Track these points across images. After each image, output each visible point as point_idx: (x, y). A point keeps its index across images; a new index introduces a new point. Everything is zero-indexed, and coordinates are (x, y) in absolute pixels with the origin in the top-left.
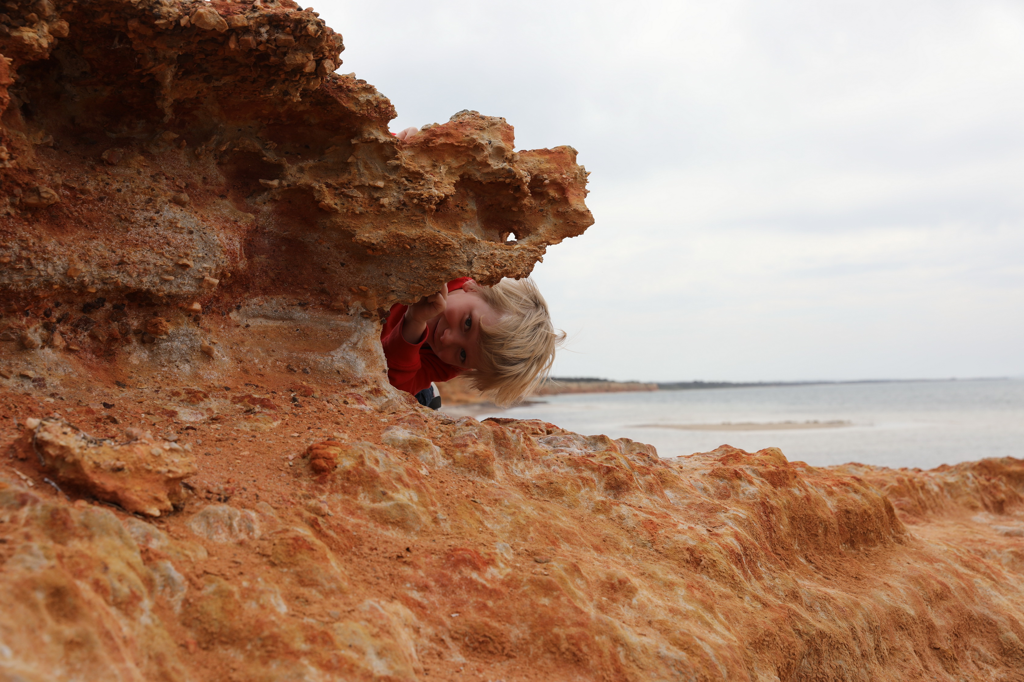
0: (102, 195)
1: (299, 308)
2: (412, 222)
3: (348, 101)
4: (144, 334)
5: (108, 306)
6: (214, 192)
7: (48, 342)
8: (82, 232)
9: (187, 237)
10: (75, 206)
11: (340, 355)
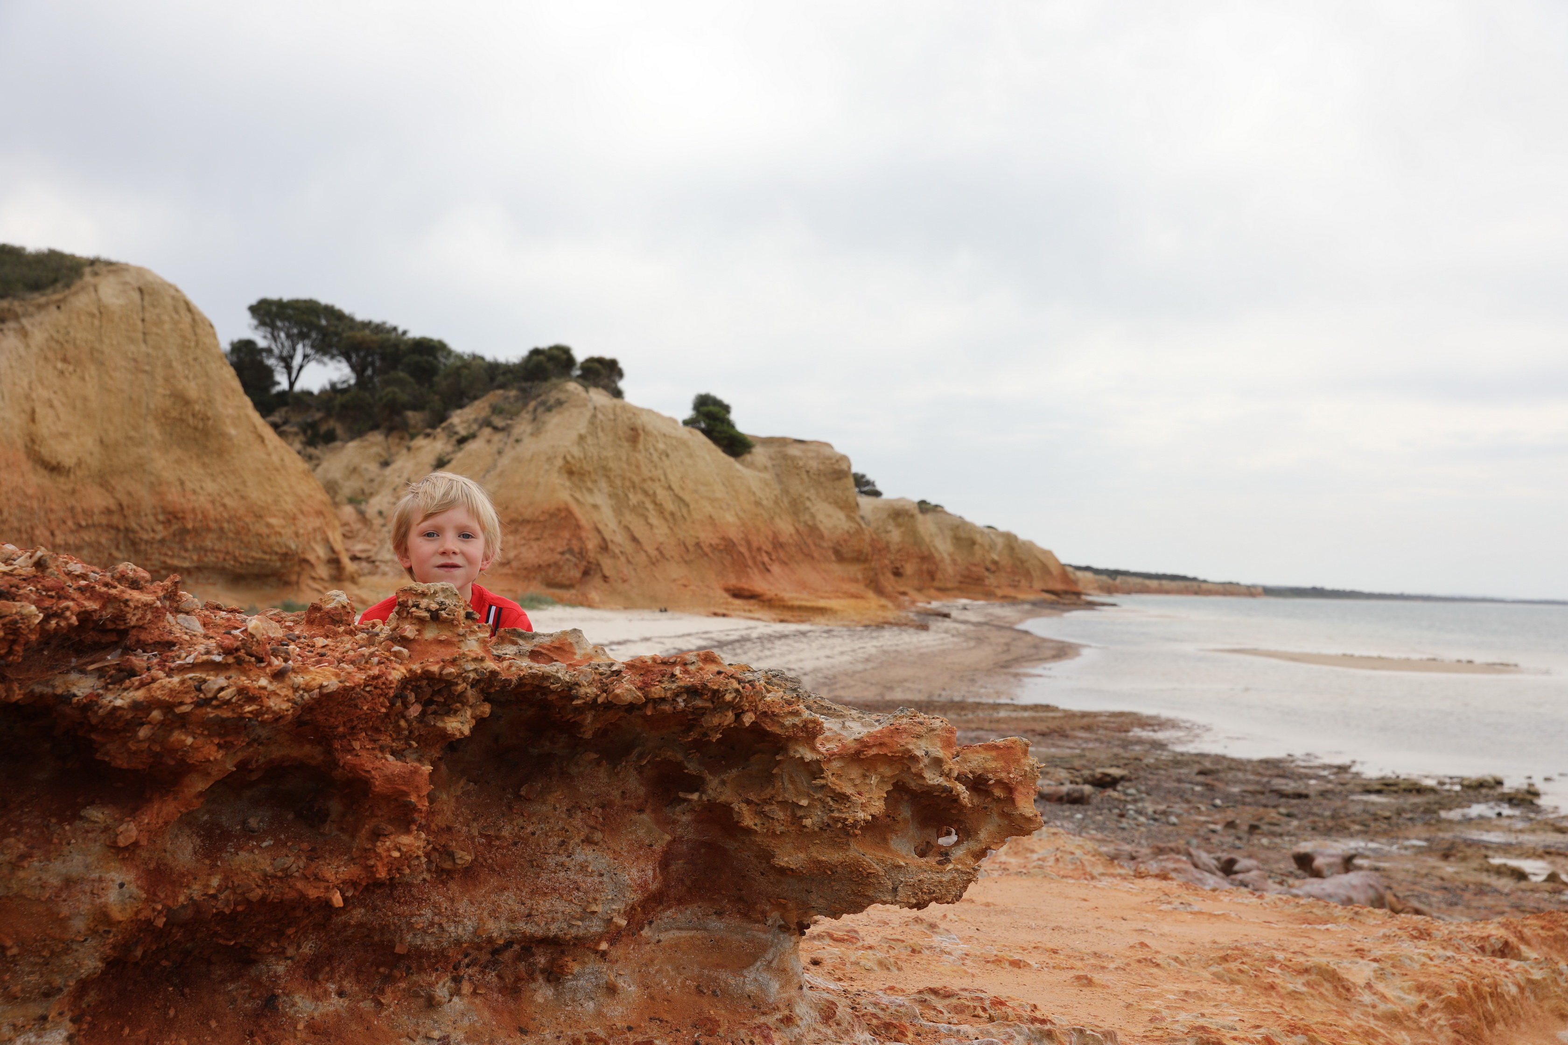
0: (517, 840)
1: (714, 917)
2: (835, 844)
3: (773, 725)
4: (550, 973)
5: (516, 947)
6: (631, 807)
7: (456, 992)
8: (494, 882)
9: (597, 879)
10: (490, 852)
11: (752, 976)
